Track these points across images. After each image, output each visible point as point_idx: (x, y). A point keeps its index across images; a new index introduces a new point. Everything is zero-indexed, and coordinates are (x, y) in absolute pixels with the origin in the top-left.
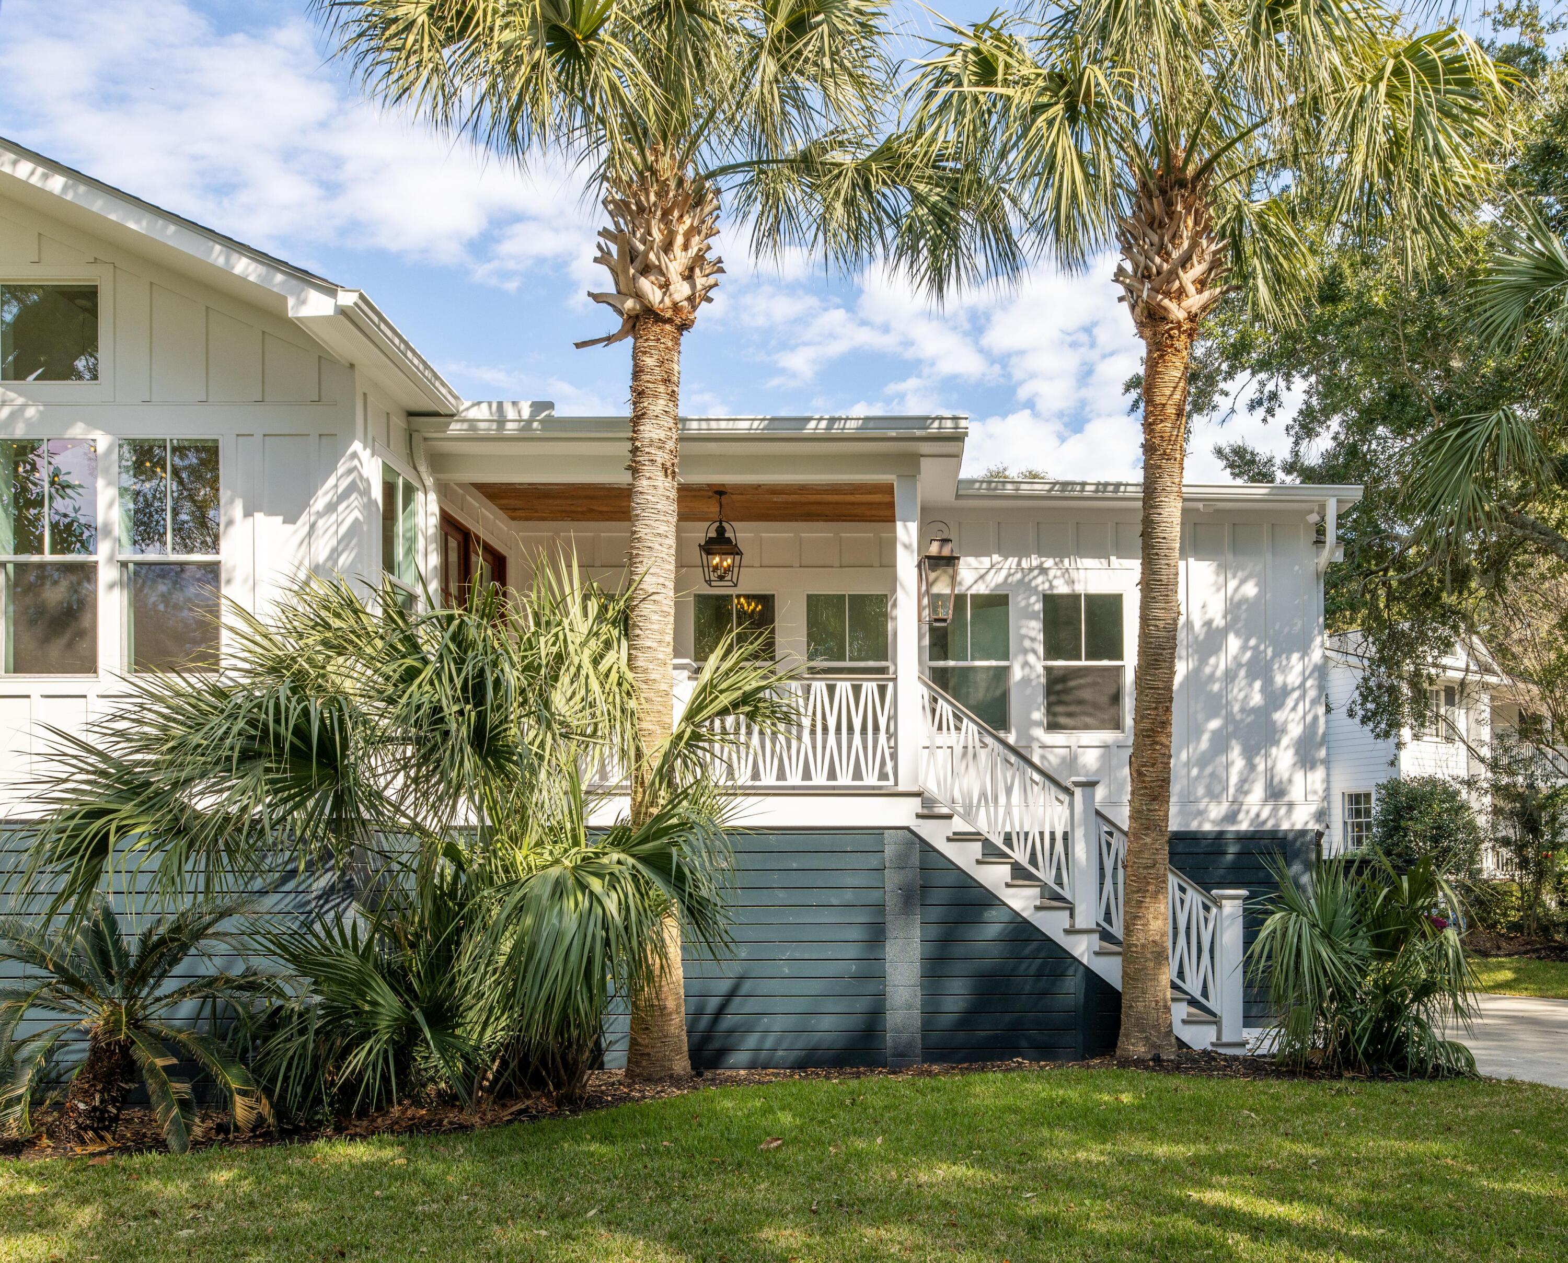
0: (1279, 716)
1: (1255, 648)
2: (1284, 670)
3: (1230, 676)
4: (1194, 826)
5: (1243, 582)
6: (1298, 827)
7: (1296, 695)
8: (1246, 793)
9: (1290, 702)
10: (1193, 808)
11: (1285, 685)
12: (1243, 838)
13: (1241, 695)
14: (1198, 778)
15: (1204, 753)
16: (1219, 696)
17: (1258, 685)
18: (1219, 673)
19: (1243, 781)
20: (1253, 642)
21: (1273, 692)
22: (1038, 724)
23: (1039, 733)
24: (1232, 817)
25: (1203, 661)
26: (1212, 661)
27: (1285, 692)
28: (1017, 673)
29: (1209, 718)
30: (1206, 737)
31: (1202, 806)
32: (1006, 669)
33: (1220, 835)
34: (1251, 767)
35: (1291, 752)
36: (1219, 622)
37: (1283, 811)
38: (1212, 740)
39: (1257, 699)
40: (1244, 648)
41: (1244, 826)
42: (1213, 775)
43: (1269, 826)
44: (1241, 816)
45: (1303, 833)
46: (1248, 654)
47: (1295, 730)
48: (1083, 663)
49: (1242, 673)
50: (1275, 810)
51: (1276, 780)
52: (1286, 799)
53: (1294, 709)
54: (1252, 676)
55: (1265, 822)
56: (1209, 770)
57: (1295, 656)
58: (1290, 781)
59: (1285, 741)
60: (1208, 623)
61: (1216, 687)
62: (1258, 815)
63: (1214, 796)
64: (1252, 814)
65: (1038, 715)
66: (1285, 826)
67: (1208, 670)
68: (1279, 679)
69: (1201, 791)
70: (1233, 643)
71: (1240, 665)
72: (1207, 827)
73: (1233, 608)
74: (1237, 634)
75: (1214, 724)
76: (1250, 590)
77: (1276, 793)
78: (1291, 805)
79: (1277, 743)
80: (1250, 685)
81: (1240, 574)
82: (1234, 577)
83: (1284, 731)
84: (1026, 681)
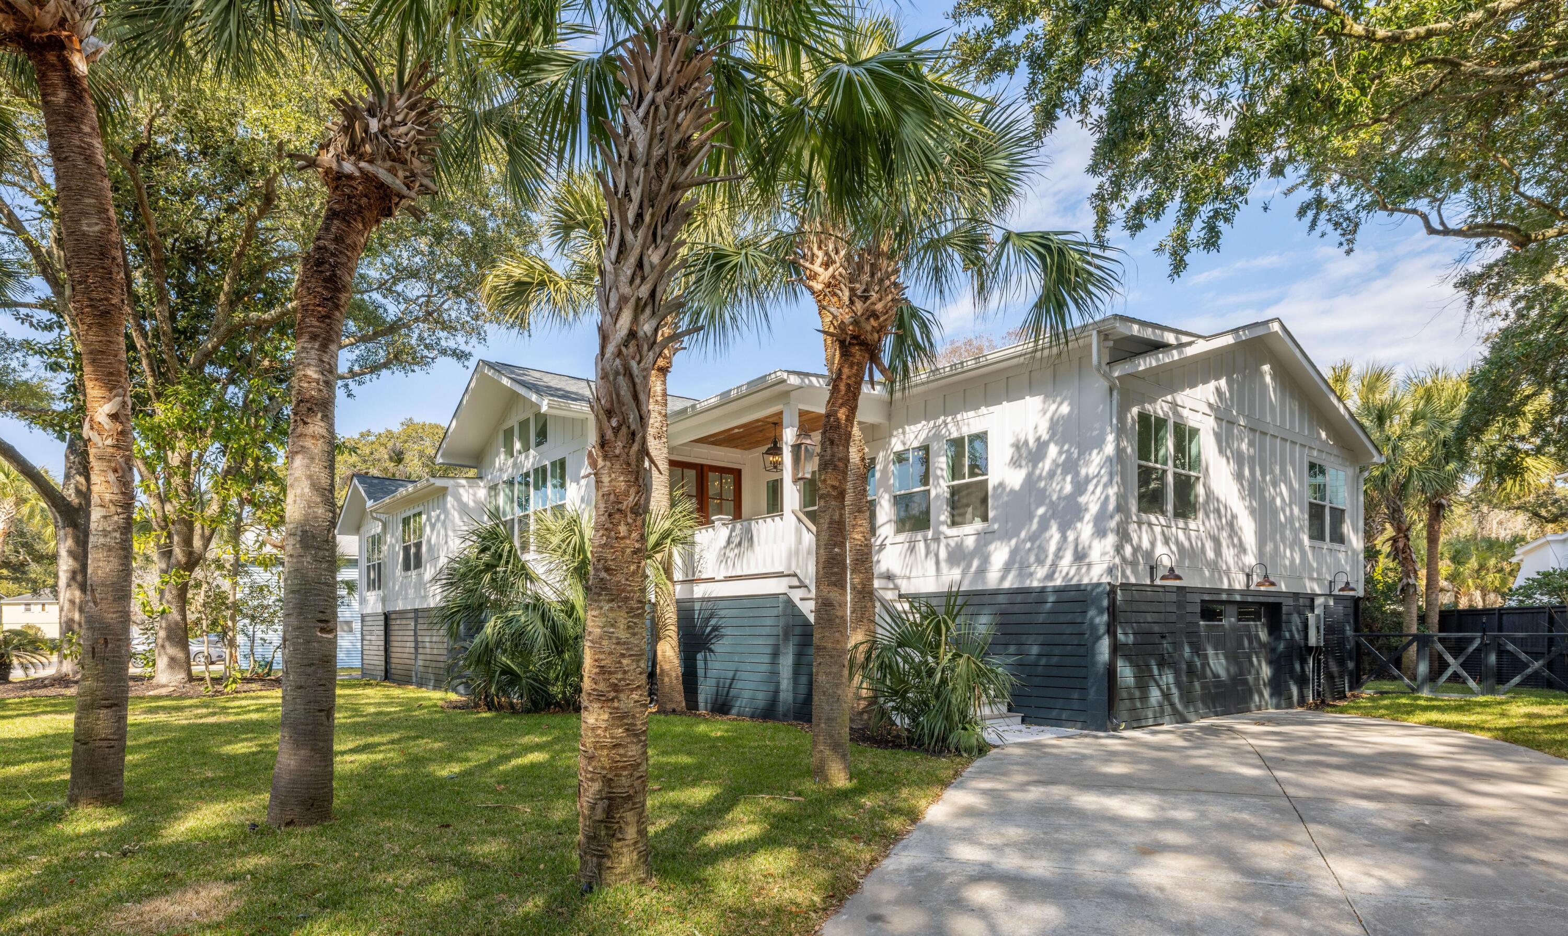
0: (1082, 500)
1: (1068, 451)
2: (1087, 464)
3: (1052, 474)
4: (1027, 584)
5: (1060, 404)
6: (1095, 581)
7: (1095, 481)
8: (1061, 558)
9: (1091, 487)
10: (1027, 571)
11: (1087, 475)
12: (1058, 590)
13: (1058, 488)
14: (1030, 550)
15: (1035, 532)
16: (1045, 489)
17: (1069, 478)
18: (1044, 474)
19: (1059, 549)
20: (1066, 447)
21: (1079, 482)
22: (944, 523)
23: (944, 528)
24: (1050, 576)
25: (1035, 466)
26: (1040, 465)
27: (1088, 480)
28: (933, 493)
29: (1037, 508)
30: (1036, 520)
31: (1032, 569)
32: (929, 491)
33: (1043, 590)
34: (1064, 538)
35: (1091, 525)
36: (1045, 437)
37: (1084, 570)
38: (1039, 523)
39: (1068, 488)
40: (1060, 453)
41: (1058, 582)
42: (1039, 547)
43: (1074, 582)
44: (1057, 575)
45: (1099, 585)
46: (1064, 456)
47: (1094, 508)
48: (967, 480)
49: (1059, 471)
50: (1079, 569)
51: (1080, 548)
52: (1087, 560)
53: (1093, 492)
54: (1065, 473)
55: (1071, 579)
56: (1038, 543)
57: (1095, 452)
58: (1090, 547)
59: (1088, 517)
60: (1038, 439)
61: (1042, 484)
62: (1067, 574)
63: (1040, 562)
64: (1064, 573)
65: (944, 517)
66: (1086, 581)
67: (1038, 472)
68: (1083, 472)
69: (1032, 559)
70: (1053, 451)
71: (1058, 466)
72: (1035, 584)
73: (1054, 425)
74: (1056, 443)
75: (1041, 511)
76: (1065, 409)
77: (1080, 556)
78: (1089, 565)
79: (1081, 519)
80: (1064, 479)
81: (1059, 399)
82: (1054, 402)
83: (1086, 510)
84: (938, 496)
